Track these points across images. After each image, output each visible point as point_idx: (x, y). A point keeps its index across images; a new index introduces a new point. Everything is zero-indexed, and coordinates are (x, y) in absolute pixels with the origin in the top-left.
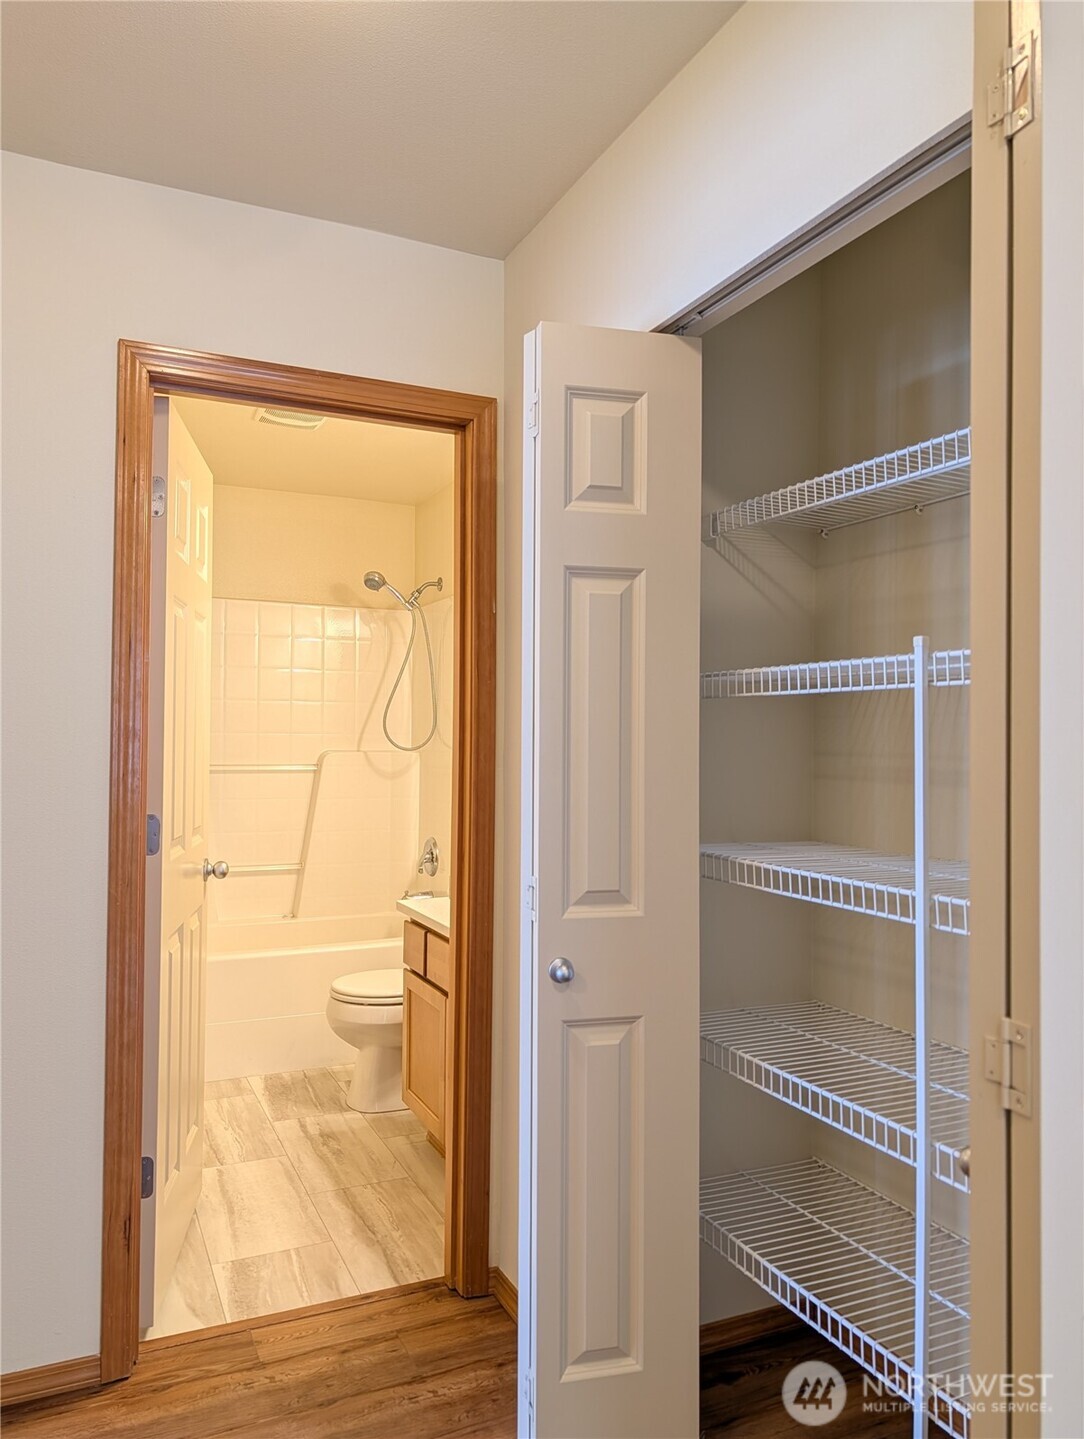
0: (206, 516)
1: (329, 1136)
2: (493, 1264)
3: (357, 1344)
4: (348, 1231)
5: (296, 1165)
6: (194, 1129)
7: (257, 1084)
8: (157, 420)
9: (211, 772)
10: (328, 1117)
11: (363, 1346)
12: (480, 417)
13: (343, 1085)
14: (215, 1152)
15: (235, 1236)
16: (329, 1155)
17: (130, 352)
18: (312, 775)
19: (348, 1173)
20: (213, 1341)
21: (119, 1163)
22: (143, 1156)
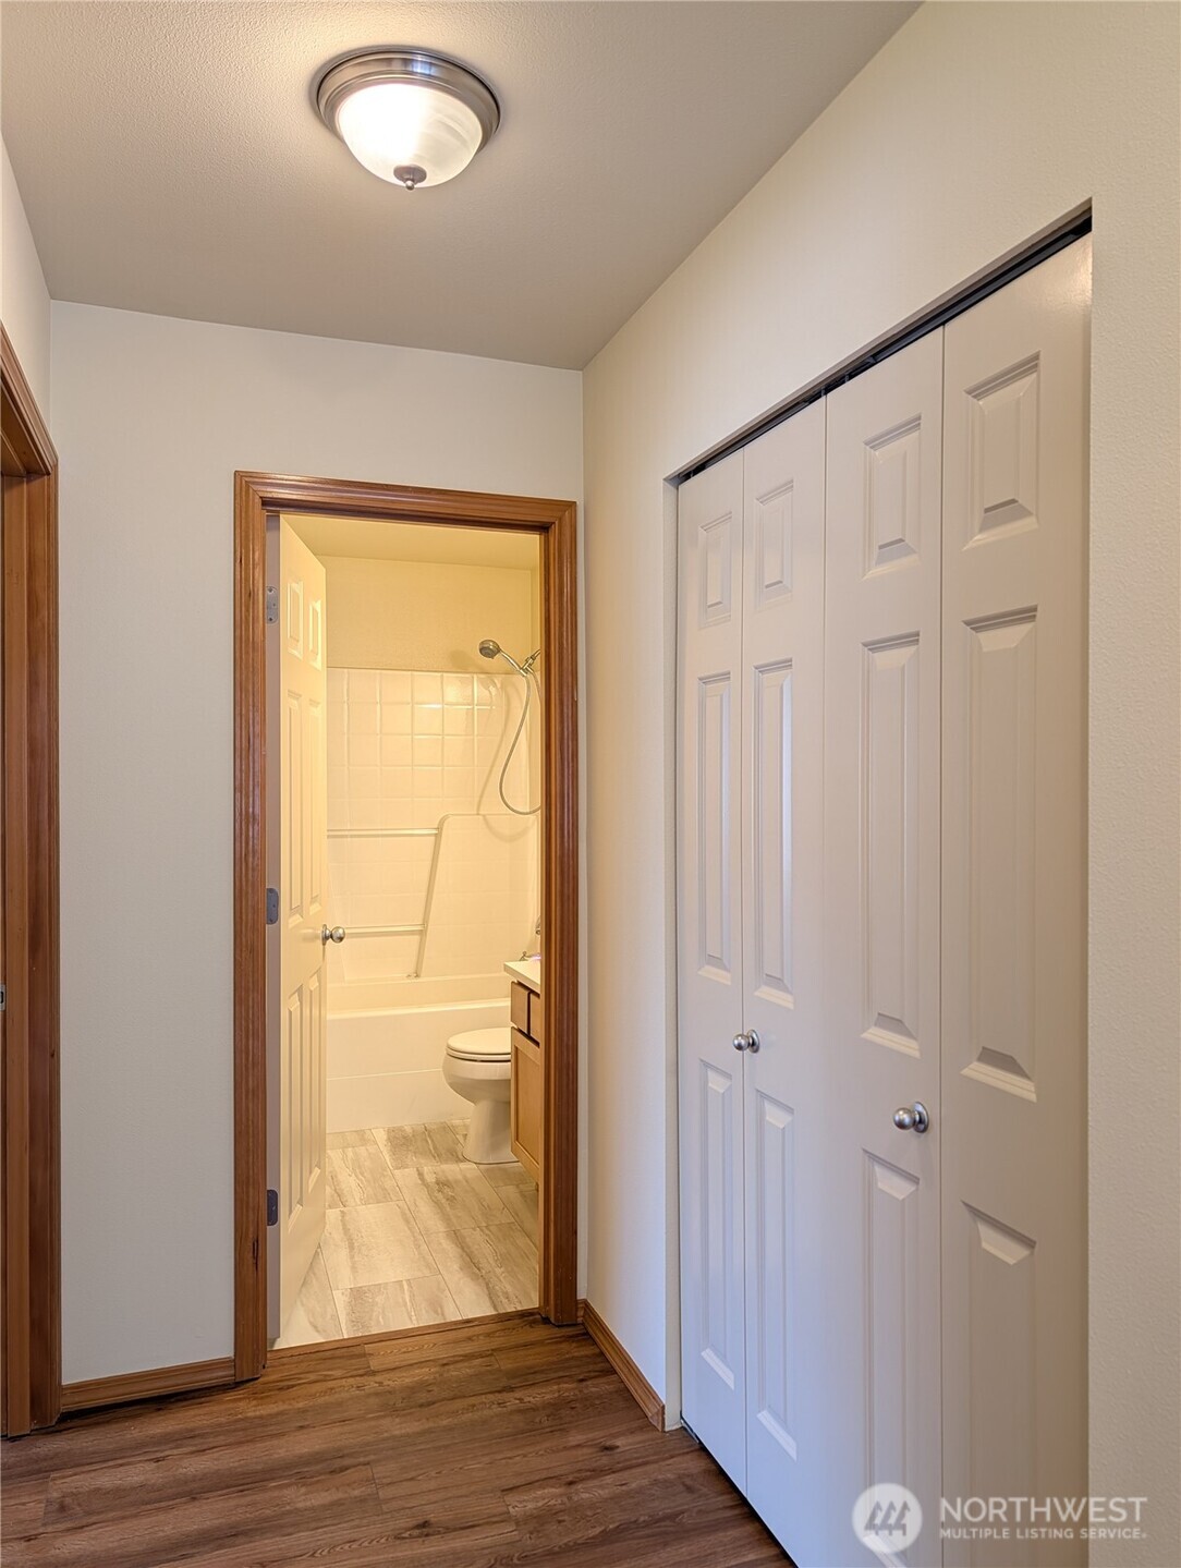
0: (319, 610)
1: (444, 1184)
2: (582, 1295)
3: (456, 1359)
4: (456, 1267)
5: (412, 1208)
6: (317, 1171)
7: (381, 1136)
8: (269, 535)
9: (328, 837)
10: (444, 1167)
11: (461, 1361)
12: (560, 519)
13: (461, 1138)
14: (339, 1196)
15: (354, 1268)
16: (444, 1201)
17: (244, 483)
18: (433, 838)
19: (459, 1217)
20: (332, 1352)
21: (248, 1193)
22: (268, 1188)
